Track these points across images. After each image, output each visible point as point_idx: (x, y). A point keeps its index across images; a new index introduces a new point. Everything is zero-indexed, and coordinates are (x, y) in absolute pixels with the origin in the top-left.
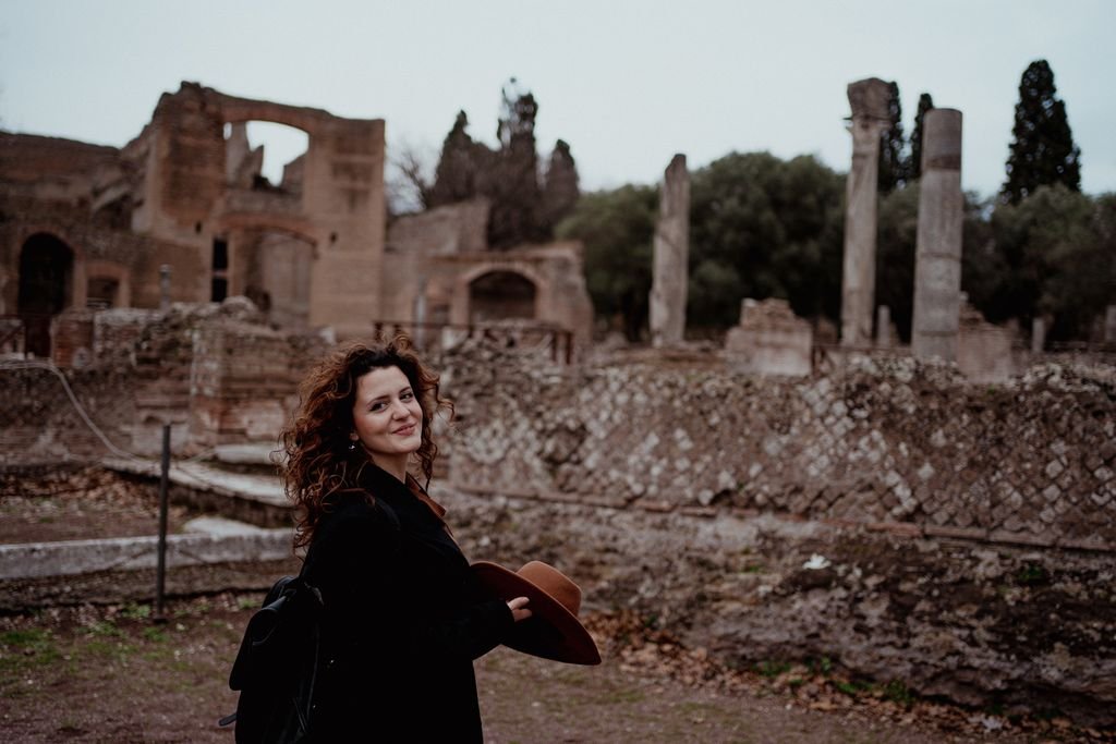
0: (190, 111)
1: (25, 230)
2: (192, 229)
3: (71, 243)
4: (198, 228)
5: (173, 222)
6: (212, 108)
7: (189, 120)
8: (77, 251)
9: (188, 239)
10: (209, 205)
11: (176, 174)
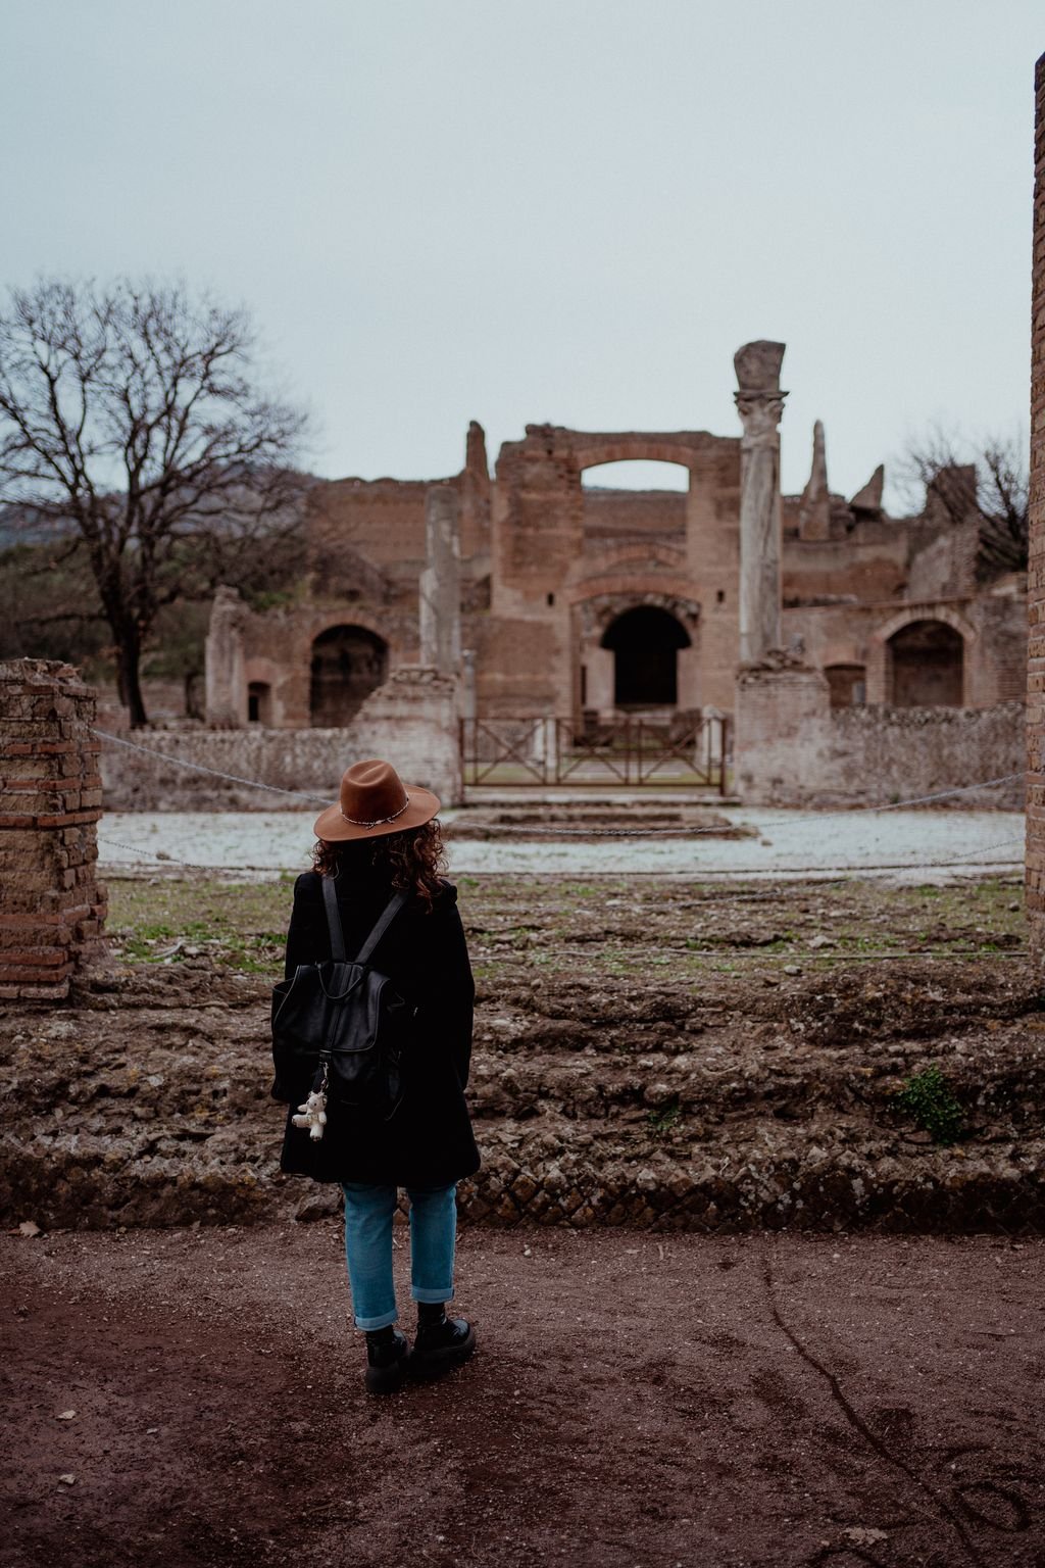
0: (533, 460)
1: (316, 623)
2: (544, 600)
3: (382, 631)
4: (551, 600)
5: (518, 595)
6: (561, 453)
7: (532, 471)
8: (392, 640)
9: (540, 614)
10: (564, 570)
11: (519, 538)
